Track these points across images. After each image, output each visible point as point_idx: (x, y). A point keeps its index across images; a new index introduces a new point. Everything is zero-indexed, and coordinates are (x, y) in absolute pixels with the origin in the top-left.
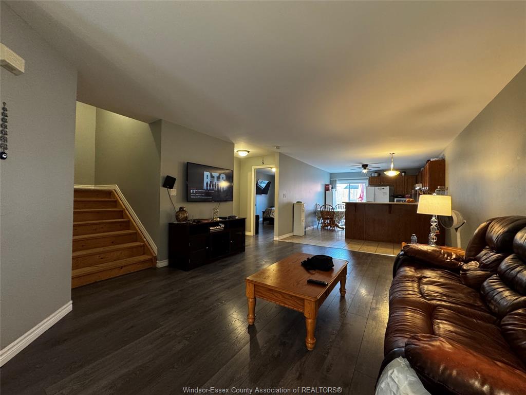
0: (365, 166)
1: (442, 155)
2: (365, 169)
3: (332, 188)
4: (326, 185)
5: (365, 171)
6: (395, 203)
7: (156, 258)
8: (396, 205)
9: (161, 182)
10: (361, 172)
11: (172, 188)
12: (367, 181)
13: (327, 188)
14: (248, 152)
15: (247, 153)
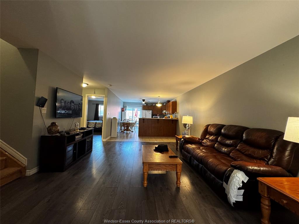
0: (144, 100)
1: (175, 99)
2: (144, 101)
3: (125, 110)
4: (122, 108)
5: (144, 103)
6: (153, 118)
7: (25, 169)
8: (154, 119)
9: (35, 101)
10: (142, 103)
11: (43, 107)
12: (141, 108)
13: (123, 110)
14: (88, 84)
15: (86, 85)
